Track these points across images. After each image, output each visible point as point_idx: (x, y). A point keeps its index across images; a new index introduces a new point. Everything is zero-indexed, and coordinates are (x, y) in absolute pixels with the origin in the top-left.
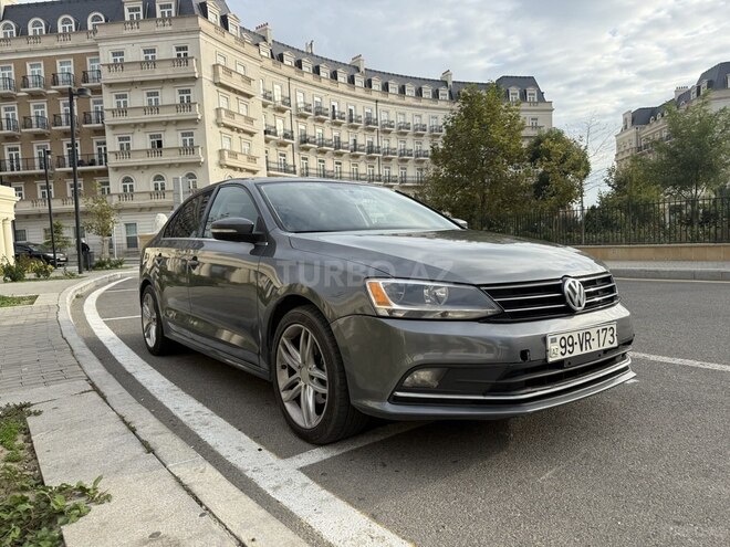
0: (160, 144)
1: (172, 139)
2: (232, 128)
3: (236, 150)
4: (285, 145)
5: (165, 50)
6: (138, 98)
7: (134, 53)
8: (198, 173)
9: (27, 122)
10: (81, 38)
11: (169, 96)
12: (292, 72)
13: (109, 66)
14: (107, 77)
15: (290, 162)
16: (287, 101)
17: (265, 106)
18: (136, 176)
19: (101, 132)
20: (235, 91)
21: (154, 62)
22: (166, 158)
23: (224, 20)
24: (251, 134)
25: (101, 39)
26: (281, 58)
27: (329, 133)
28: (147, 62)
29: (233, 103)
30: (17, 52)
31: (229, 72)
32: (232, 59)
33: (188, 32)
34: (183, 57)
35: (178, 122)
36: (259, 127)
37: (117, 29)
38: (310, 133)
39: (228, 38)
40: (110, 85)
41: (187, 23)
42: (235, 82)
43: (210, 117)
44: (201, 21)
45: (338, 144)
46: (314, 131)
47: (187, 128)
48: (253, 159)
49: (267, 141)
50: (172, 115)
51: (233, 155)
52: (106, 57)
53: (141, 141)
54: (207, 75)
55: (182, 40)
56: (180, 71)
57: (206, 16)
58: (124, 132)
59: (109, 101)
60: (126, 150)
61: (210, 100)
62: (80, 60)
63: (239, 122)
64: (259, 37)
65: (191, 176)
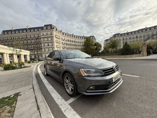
0: (49, 45)
1: (50, 44)
2: (58, 43)
3: (58, 45)
4: (64, 44)
5: (49, 33)
6: (46, 39)
7: (45, 34)
8: (54, 48)
9: (31, 42)
10: (38, 32)
11: (50, 39)
12: (65, 36)
13: (42, 35)
14: (42, 37)
15: (65, 47)
16: (64, 39)
17: (62, 40)
18: (46, 49)
19: (41, 44)
20: (58, 38)
21: (48, 35)
22: (49, 47)
23: (56, 29)
24: (60, 43)
25: (41, 32)
26: (64, 34)
27: (70, 43)
28: (47, 35)
29: (58, 40)
30: (30, 34)
31: (57, 36)
32: (57, 34)
33: (52, 31)
34: (51, 34)
35: (51, 42)
36: (61, 42)
37: (43, 31)
38: (67, 43)
39: (57, 32)
40: (42, 38)
41: (52, 30)
42: (58, 37)
43: (55, 41)
44: (53, 30)
45: (71, 44)
48: (60, 46)
49: (62, 44)
50: (50, 41)
51: (58, 46)
52: (42, 34)
53: (46, 45)
54: (54, 36)
55: (51, 32)
56: (51, 36)
57: (54, 29)
58: (44, 44)
59: (42, 40)
60: (44, 46)
61: (55, 39)
62: (38, 35)
63: (59, 42)
64: (61, 31)
65: (53, 49)
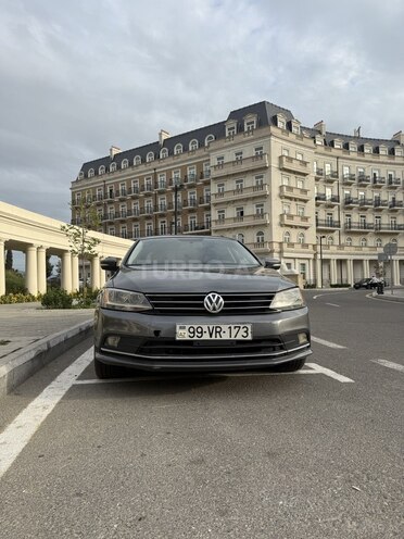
0: (242, 213)
1: (250, 210)
2: (291, 198)
3: (293, 213)
4: (332, 206)
5: (249, 151)
6: (231, 185)
7: (229, 156)
8: (266, 231)
10: (202, 152)
11: (250, 181)
12: (340, 153)
13: (215, 167)
14: (214, 174)
15: (336, 218)
16: (335, 175)
17: (317, 179)
19: (208, 208)
20: (295, 172)
21: (241, 160)
22: (246, 222)
23: (289, 125)
24: (305, 201)
25: (212, 151)
26: (332, 144)
27: (370, 195)
28: (237, 161)
29: (294, 181)
30: (168, 165)
31: (290, 159)
32: (295, 151)
33: (263, 137)
34: (260, 154)
35: (254, 198)
36: (312, 195)
37: (222, 143)
38: (354, 195)
39: (291, 137)
40: (215, 179)
41: (263, 131)
42: (295, 166)
43: (275, 192)
44: (273, 129)
45: (378, 202)
46: (357, 193)
47: (259, 201)
48: (306, 219)
49: (317, 205)
50: (250, 194)
51: (291, 217)
52: (214, 161)
53: (231, 212)
54: (274, 164)
55: (258, 143)
56: (258, 164)
57: (276, 124)
58: (221, 208)
59: (214, 189)
60: (222, 219)
61: (277, 180)
62: (199, 165)
63: (296, 194)
64: (315, 132)
